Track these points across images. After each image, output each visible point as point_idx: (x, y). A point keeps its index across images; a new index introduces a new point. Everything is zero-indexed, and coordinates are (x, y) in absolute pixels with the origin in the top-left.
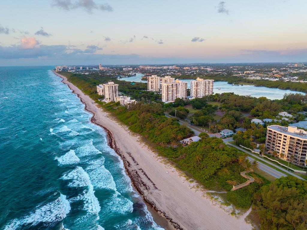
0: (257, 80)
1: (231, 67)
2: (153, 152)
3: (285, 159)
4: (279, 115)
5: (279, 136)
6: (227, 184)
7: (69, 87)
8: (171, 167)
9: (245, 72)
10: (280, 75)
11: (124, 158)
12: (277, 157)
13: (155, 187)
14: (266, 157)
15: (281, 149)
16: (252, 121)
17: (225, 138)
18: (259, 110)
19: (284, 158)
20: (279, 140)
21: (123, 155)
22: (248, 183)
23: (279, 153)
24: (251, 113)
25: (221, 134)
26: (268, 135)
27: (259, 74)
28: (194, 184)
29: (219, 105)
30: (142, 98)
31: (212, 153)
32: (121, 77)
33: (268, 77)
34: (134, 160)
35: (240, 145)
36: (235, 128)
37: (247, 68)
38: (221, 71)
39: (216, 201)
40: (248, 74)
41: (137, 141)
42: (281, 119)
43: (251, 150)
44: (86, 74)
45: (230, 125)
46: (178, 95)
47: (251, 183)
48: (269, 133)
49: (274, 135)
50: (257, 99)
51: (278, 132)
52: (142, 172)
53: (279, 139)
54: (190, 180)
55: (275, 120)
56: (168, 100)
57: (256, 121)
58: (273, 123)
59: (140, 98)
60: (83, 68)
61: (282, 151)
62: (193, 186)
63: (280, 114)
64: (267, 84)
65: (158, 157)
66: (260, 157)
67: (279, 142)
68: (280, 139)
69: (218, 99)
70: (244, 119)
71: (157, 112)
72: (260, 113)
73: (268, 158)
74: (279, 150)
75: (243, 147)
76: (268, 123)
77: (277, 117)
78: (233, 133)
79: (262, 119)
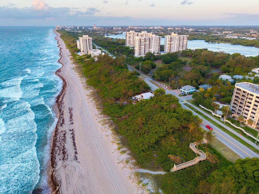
0: (234, 39)
1: (212, 29)
2: (97, 108)
3: (254, 127)
4: (252, 72)
5: (249, 96)
6: (168, 160)
7: (58, 42)
8: (107, 130)
9: (224, 32)
10: (257, 35)
11: (62, 114)
12: (243, 123)
13: (76, 156)
14: (229, 122)
15: (249, 113)
16: (220, 77)
17: (185, 95)
18: (231, 66)
19: (253, 125)
20: (248, 102)
21: (63, 111)
22: (196, 160)
23: (246, 118)
24: (220, 69)
25: (181, 91)
26: (235, 94)
27: (237, 34)
28: (125, 156)
29: (189, 60)
30: (116, 52)
31: (159, 115)
32: (108, 35)
33: (245, 37)
34: (71, 117)
35: (200, 105)
36: (200, 85)
37: (226, 29)
38: (201, 31)
39: (144, 188)
40: (227, 34)
41: (87, 95)
42: (253, 76)
43: (211, 111)
44: (79, 32)
45: (194, 81)
46: (151, 50)
47: (200, 161)
48: (237, 93)
49: (243, 96)
50: (230, 55)
51: (248, 92)
52: (72, 134)
53: (248, 100)
54: (123, 149)
55: (247, 77)
56: (140, 54)
57: (224, 77)
58: (244, 80)
59: (114, 51)
60: (79, 28)
61: (251, 116)
62: (122, 161)
63: (253, 70)
64: (243, 43)
65: (99, 116)
66: (221, 121)
67: (249, 104)
68: (250, 101)
69: (190, 54)
70: (212, 74)
71: (120, 65)
72: (231, 69)
73: (232, 124)
74: (247, 114)
75: (202, 107)
76: (239, 80)
77: (249, 73)
78: (195, 90)
79: (232, 76)
